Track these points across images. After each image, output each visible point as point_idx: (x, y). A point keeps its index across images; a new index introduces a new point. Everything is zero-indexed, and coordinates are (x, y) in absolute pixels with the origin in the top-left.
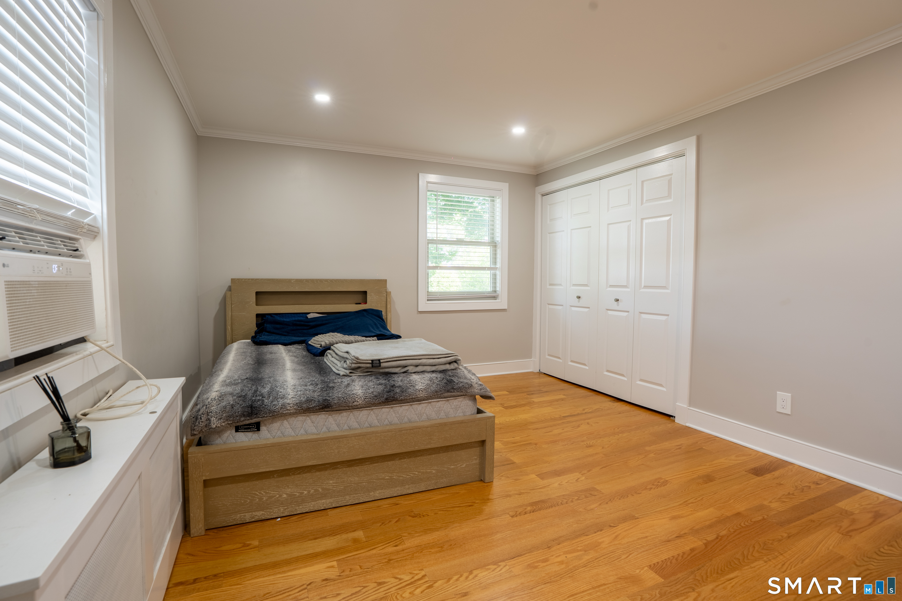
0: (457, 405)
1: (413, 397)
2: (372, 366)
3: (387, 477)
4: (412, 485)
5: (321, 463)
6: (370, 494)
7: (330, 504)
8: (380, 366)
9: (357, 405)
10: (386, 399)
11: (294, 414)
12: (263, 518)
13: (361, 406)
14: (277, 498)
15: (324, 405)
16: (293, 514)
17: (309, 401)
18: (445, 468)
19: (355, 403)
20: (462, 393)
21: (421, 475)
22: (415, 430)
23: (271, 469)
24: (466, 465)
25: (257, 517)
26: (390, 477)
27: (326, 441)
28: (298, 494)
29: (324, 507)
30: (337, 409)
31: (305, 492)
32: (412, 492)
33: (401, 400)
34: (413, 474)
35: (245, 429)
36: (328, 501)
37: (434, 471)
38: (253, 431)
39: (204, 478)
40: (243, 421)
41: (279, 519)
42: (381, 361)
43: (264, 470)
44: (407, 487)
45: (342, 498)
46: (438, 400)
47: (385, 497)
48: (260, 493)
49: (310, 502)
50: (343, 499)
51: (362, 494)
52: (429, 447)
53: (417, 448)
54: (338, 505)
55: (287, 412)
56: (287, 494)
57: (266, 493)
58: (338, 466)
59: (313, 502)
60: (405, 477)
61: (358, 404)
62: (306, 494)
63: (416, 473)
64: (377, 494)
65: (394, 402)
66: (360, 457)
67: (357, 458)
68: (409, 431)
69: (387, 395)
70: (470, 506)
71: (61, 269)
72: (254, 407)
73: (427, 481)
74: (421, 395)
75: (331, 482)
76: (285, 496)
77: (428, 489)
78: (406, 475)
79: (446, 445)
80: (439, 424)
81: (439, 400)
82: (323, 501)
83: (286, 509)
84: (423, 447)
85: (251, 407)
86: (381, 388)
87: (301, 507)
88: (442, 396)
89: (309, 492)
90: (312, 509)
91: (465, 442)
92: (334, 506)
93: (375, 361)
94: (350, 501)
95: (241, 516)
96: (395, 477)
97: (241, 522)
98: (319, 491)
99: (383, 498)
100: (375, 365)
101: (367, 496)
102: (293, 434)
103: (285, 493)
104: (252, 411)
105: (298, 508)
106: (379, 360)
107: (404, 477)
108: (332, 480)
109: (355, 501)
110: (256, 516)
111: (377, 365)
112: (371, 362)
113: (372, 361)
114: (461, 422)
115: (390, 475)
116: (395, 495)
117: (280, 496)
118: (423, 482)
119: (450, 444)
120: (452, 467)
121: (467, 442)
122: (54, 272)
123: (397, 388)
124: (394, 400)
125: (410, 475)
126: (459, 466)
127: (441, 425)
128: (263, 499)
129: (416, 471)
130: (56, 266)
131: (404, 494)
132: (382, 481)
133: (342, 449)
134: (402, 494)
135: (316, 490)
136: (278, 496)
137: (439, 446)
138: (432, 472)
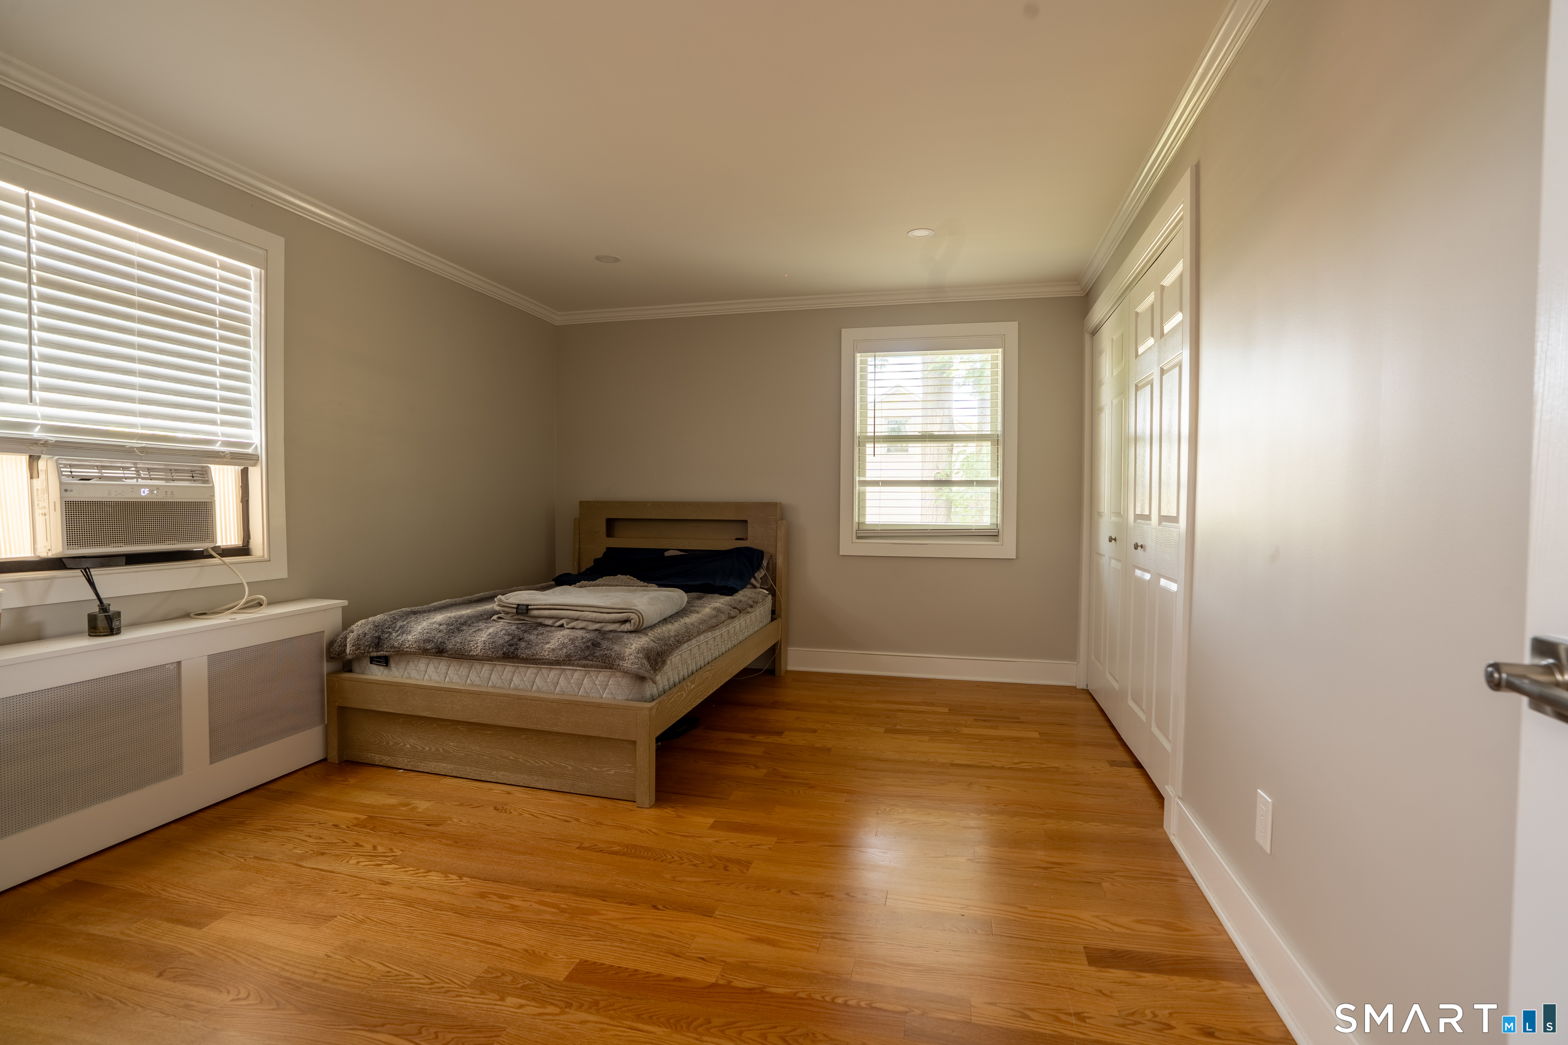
0: (603, 682)
1: (537, 657)
2: (517, 613)
3: (512, 758)
4: (541, 777)
5: (434, 717)
6: (493, 773)
7: (450, 771)
8: (527, 613)
9: (474, 656)
10: (504, 653)
11: (415, 654)
12: (390, 765)
13: (480, 658)
14: (402, 746)
15: (439, 648)
16: (415, 769)
17: (428, 641)
18: (585, 767)
19: (472, 653)
20: (604, 664)
21: (553, 767)
22: (538, 702)
23: (391, 711)
24: (615, 772)
25: (384, 762)
26: (515, 757)
27: (440, 692)
28: (420, 748)
29: (445, 772)
30: (453, 656)
31: (427, 748)
32: (542, 788)
33: (523, 658)
34: (543, 762)
35: (378, 662)
36: (449, 766)
37: (570, 768)
38: (383, 665)
39: (338, 704)
40: (373, 651)
41: (401, 771)
42: (530, 607)
43: (384, 710)
44: (536, 778)
45: (463, 767)
46: (575, 668)
47: (510, 783)
48: (388, 736)
49: (432, 761)
50: (464, 770)
51: (484, 770)
52: (555, 729)
53: (539, 727)
54: (458, 775)
55: (407, 649)
56: (410, 745)
57: (393, 738)
58: (459, 727)
59: (434, 762)
60: (533, 764)
61: (475, 654)
62: (427, 751)
63: (547, 763)
64: (500, 775)
65: (515, 660)
66: (475, 720)
67: (471, 721)
68: (529, 701)
69: (508, 649)
70: (566, 821)
71: (155, 492)
72: (382, 639)
73: (561, 779)
74: (547, 657)
75: (452, 744)
76: (409, 746)
77: (562, 791)
78: (534, 761)
79: (578, 733)
80: (567, 700)
81: (578, 668)
82: (444, 765)
83: (409, 761)
84: (547, 728)
85: (379, 638)
86: (507, 638)
87: (423, 764)
88: (576, 662)
89: (430, 749)
90: (433, 771)
91: (604, 736)
92: (454, 774)
93: (522, 606)
94: (471, 774)
95: (372, 756)
96: (520, 760)
97: (372, 763)
98: (439, 751)
99: (507, 783)
100: (521, 611)
101: (489, 775)
102: (418, 677)
103: (409, 743)
104: (378, 643)
105: (419, 764)
106: (528, 605)
107: (531, 763)
108: (453, 742)
109: (477, 776)
110: (384, 760)
111: (523, 611)
112: (516, 606)
113: (518, 605)
114: (599, 706)
115: (515, 756)
116: (521, 784)
117: (405, 745)
118: (556, 778)
119: (583, 734)
120: (596, 769)
121: (608, 737)
122: (144, 495)
123: (523, 643)
124: (513, 658)
125: (539, 764)
126: (605, 771)
127: (570, 702)
128: (389, 743)
129: (547, 761)
130: (148, 490)
131: (531, 786)
132: (506, 760)
133: (455, 705)
134: (529, 786)
135: (437, 750)
136: (402, 744)
137: (568, 732)
138: (568, 767)
